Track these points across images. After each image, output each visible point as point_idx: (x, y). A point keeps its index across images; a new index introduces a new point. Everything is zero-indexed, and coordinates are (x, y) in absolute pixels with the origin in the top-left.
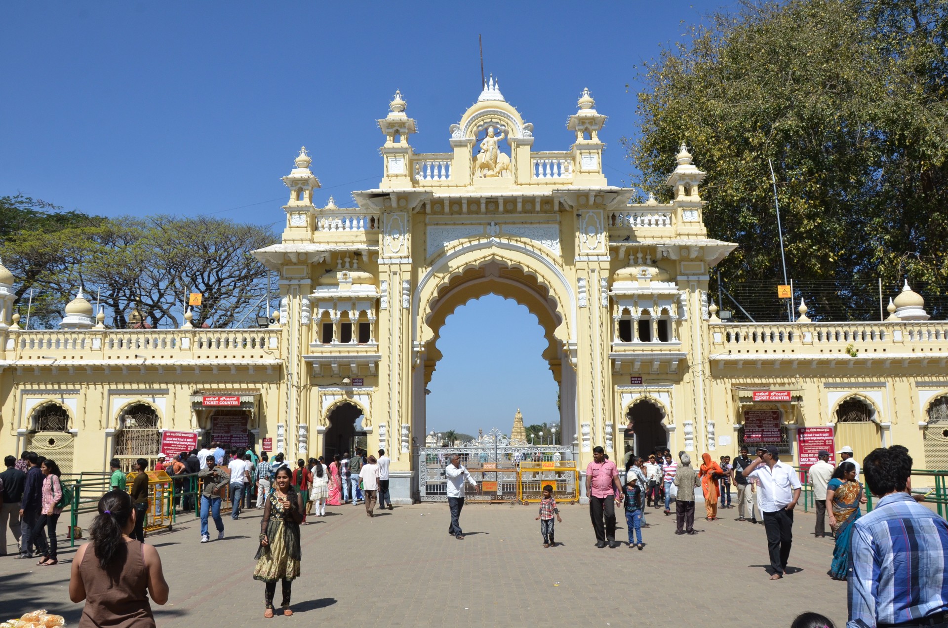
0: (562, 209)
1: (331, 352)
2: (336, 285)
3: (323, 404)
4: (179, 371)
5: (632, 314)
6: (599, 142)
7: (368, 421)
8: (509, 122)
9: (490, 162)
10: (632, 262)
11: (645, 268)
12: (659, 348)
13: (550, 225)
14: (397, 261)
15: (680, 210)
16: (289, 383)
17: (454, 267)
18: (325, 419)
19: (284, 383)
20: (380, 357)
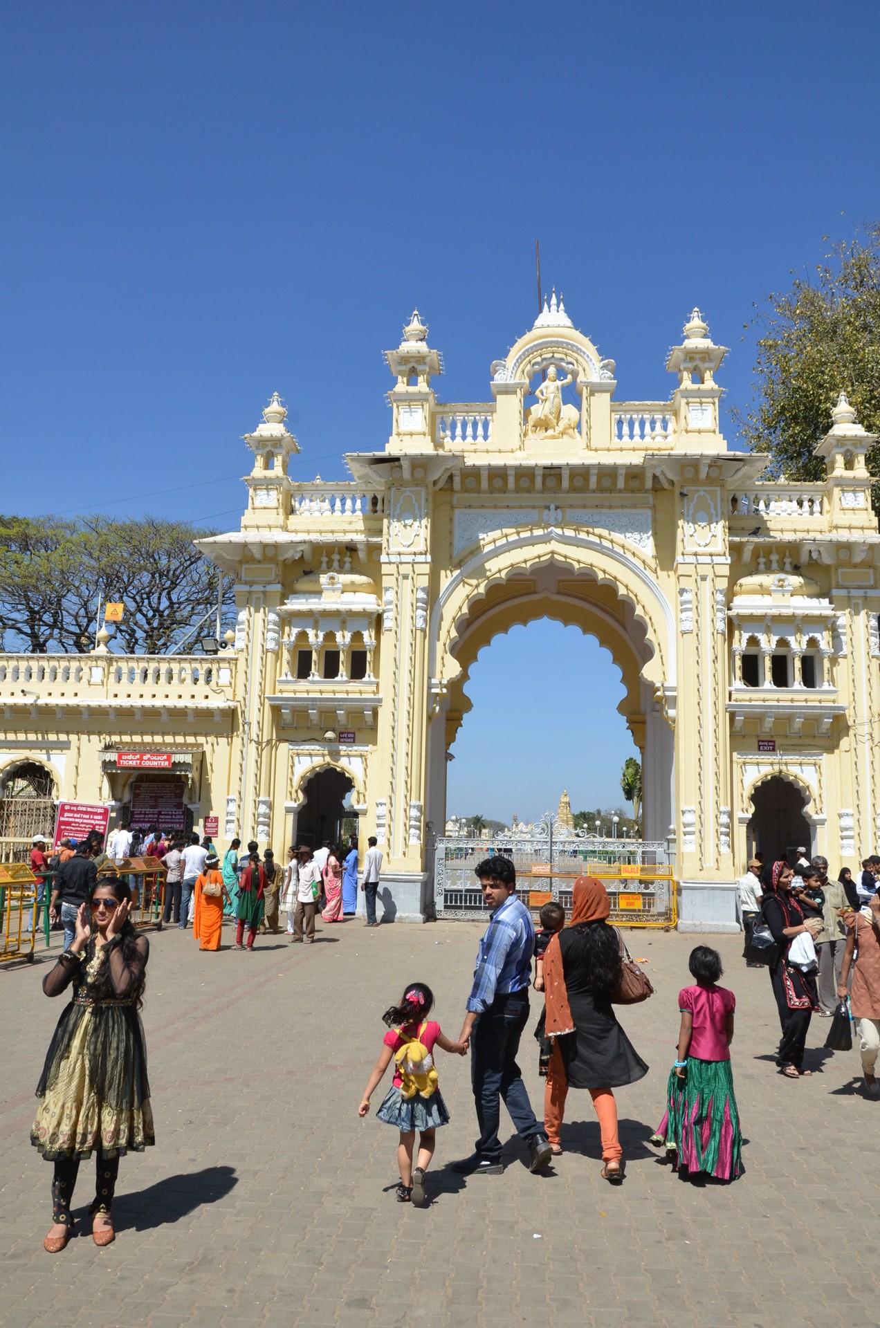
0: (657, 487)
1: (308, 692)
2: (318, 593)
3: (295, 769)
4: (85, 716)
5: (762, 645)
6: (716, 387)
7: (361, 796)
8: (579, 357)
9: (550, 417)
10: (762, 567)
11: (783, 576)
12: (803, 697)
13: (638, 511)
14: (410, 559)
15: (837, 491)
16: (245, 737)
17: (494, 570)
18: (297, 791)
19: (237, 736)
20: (380, 700)
